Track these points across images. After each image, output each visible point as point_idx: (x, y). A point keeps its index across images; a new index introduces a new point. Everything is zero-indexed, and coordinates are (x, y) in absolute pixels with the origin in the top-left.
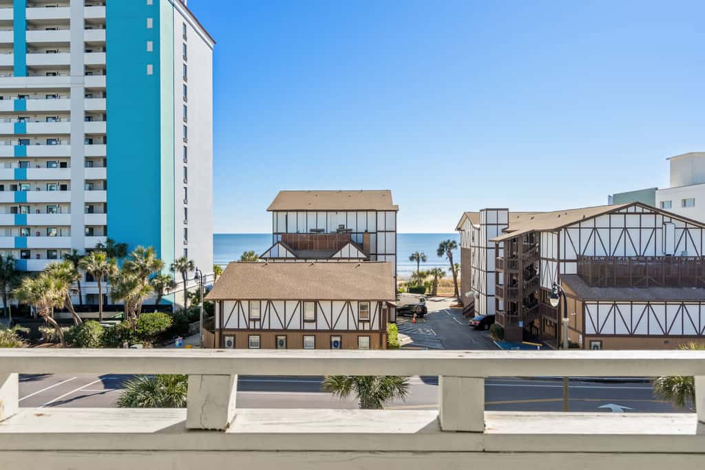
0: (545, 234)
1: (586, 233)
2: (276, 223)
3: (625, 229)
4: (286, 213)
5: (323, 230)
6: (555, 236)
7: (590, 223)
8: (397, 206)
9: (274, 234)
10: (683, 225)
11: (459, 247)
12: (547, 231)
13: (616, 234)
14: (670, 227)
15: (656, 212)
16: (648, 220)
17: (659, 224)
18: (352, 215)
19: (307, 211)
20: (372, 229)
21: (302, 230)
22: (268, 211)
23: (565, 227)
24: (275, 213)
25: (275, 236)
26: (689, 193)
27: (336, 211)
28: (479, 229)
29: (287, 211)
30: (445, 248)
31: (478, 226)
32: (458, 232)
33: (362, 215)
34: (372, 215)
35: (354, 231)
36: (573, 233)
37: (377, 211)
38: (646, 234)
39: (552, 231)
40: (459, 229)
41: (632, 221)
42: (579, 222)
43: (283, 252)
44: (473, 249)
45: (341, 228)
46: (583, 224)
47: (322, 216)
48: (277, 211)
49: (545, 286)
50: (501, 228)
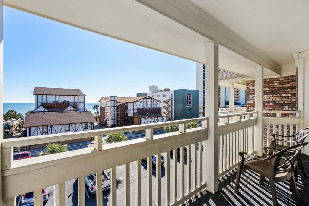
0: (130, 103)
1: (139, 103)
2: (37, 99)
3: (146, 102)
4: (42, 96)
5: (58, 102)
6: (133, 104)
7: (140, 101)
8: (85, 95)
9: (36, 103)
10: (156, 101)
11: (100, 107)
12: (130, 102)
13: (145, 103)
14: (154, 102)
15: (152, 98)
16: (150, 100)
17: (152, 101)
18: (69, 97)
19: (51, 95)
20: (77, 101)
21: (49, 101)
22: (33, 94)
23: (135, 101)
24: (37, 96)
25: (37, 104)
26: (153, 94)
27: (63, 95)
28: (109, 102)
29: (42, 95)
30: (96, 107)
31: (109, 101)
32: (99, 102)
33: (73, 97)
34: (76, 97)
35: (70, 102)
36: (137, 103)
37: (78, 96)
38: (150, 103)
39: (132, 102)
40: (100, 102)
41: (148, 100)
42: (138, 100)
43: (43, 109)
44: (106, 107)
45: (65, 101)
46: (139, 101)
47: (57, 97)
48: (38, 95)
49: (130, 115)
50: (115, 101)
